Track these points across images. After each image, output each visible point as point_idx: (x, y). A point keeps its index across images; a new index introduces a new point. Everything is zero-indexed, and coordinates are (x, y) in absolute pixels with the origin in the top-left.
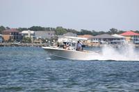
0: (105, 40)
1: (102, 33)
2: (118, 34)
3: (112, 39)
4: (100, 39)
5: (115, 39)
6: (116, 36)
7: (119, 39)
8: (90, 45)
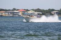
0: (11, 13)
1: (10, 10)
2: (16, 10)
3: (14, 13)
4: (9, 13)
5: (15, 13)
6: (15, 11)
7: (17, 13)
8: (4, 15)
